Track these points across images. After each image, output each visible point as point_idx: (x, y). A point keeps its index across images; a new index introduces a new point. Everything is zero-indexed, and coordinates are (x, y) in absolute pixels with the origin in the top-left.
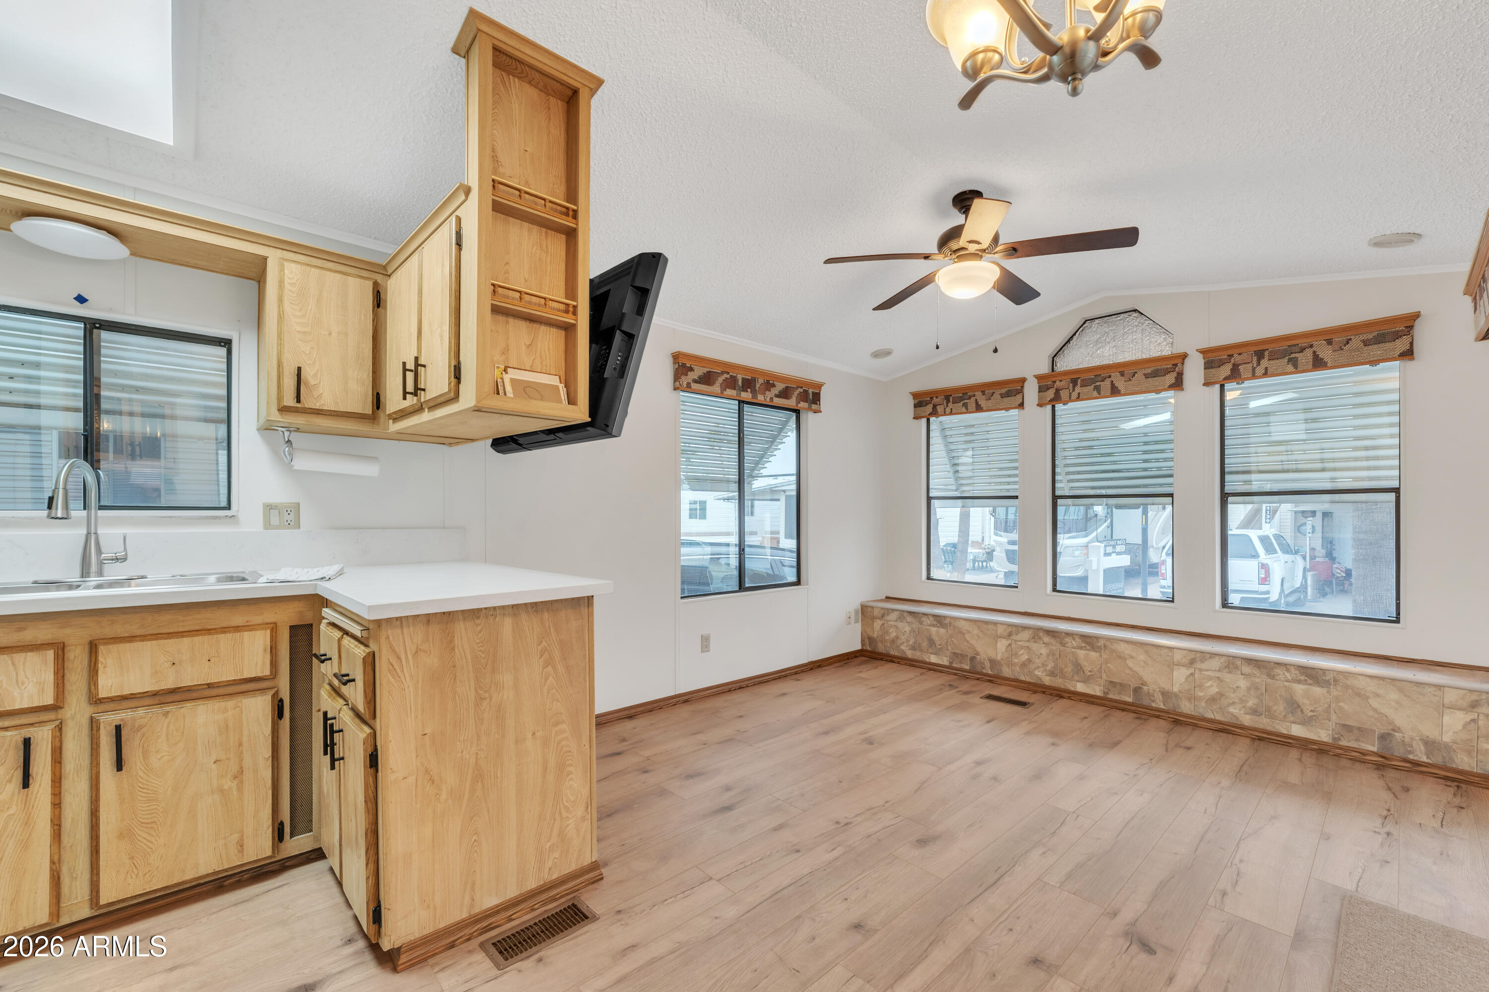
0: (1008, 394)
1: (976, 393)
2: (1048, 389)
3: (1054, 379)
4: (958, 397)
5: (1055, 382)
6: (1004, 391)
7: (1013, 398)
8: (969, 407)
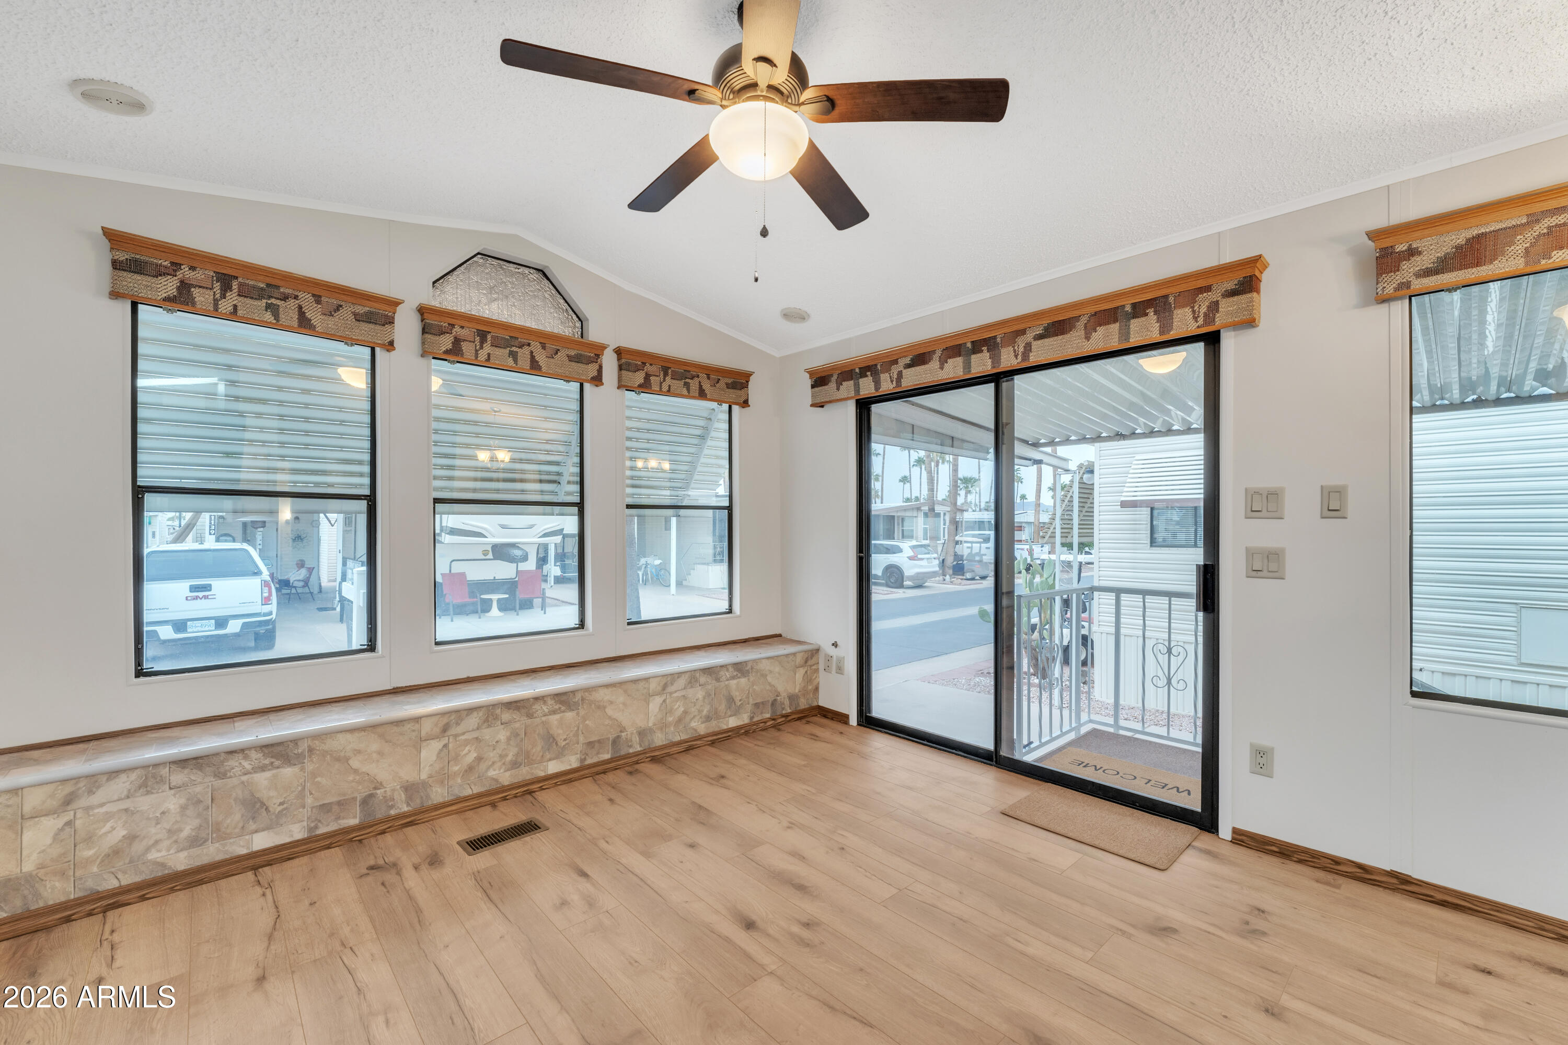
0: (369, 318)
1: (301, 295)
2: (443, 333)
3: (452, 321)
4: (254, 287)
5: (453, 326)
6: (361, 310)
7: (378, 327)
8: (282, 316)
